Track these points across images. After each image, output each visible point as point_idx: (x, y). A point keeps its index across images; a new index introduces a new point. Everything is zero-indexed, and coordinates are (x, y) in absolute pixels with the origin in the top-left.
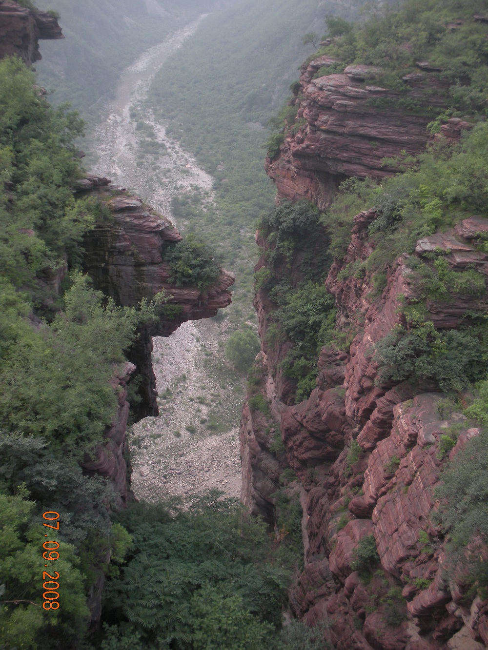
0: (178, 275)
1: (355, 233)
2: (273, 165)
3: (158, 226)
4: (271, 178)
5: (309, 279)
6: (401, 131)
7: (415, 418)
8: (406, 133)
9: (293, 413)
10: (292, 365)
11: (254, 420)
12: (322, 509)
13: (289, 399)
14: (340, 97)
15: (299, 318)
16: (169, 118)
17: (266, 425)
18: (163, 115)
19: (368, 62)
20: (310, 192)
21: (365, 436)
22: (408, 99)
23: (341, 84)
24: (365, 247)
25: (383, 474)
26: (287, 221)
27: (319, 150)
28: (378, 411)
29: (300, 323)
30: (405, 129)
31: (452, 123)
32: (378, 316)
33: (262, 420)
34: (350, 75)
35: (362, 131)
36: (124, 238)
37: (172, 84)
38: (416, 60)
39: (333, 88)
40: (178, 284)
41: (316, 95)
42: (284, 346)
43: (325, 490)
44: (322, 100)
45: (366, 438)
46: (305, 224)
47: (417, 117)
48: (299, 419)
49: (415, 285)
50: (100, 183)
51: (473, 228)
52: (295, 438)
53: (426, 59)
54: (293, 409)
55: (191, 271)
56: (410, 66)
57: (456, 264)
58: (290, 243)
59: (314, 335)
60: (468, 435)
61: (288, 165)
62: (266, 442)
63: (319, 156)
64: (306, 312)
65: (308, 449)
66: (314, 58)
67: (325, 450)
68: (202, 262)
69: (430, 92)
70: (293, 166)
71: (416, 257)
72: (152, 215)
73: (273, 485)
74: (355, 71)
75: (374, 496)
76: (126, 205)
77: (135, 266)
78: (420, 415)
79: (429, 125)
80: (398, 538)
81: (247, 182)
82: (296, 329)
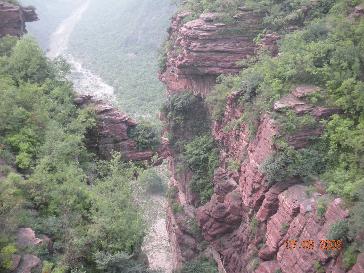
0: (140, 144)
1: (229, 105)
2: (164, 74)
3: (124, 118)
4: (164, 82)
5: (195, 135)
6: (237, 45)
7: (293, 199)
8: (240, 46)
9: (203, 210)
10: (195, 183)
11: (176, 218)
12: (235, 260)
13: (196, 203)
14: (201, 32)
15: (194, 157)
16: (82, 58)
17: (184, 219)
18: (79, 57)
19: (212, 10)
20: (188, 86)
21: (261, 215)
22: (238, 27)
23: (200, 24)
24: (236, 112)
25: (279, 234)
26: (179, 105)
27: (193, 62)
28: (267, 200)
29: (196, 160)
30: (239, 44)
31: (267, 37)
32: (257, 148)
33: (181, 217)
34: (204, 19)
35: (216, 48)
36: (106, 128)
37: (80, 39)
38: (239, 6)
39: (196, 27)
40: (141, 149)
41: (187, 32)
42: (188, 174)
43: (235, 249)
44: (191, 35)
45: (262, 216)
46: (189, 105)
47: (244, 37)
48: (207, 213)
49: (278, 127)
50: (87, 98)
51: (303, 92)
52: (207, 224)
53: (244, 5)
54: (202, 208)
55: (147, 141)
56: (236, 10)
57: (298, 112)
58: (181, 117)
59: (204, 165)
60: (336, 203)
61: (173, 74)
62: (186, 229)
63: (193, 65)
64: (198, 153)
65: (215, 229)
66: (180, 12)
67: (226, 227)
68: (151, 135)
69: (249, 22)
70: (176, 73)
71: (275, 113)
72: (119, 113)
73: (193, 252)
74: (206, 16)
75: (275, 247)
76: (104, 109)
77: (114, 143)
78: (296, 198)
79: (254, 40)
80: (298, 267)
81: (132, 87)
82: (194, 164)
